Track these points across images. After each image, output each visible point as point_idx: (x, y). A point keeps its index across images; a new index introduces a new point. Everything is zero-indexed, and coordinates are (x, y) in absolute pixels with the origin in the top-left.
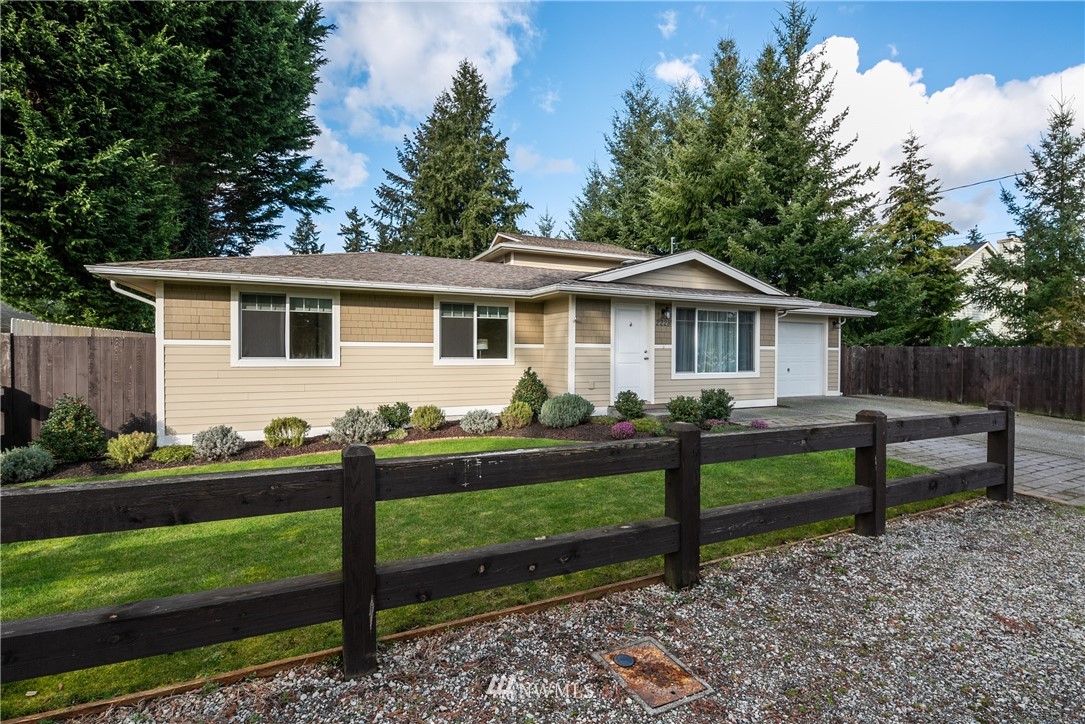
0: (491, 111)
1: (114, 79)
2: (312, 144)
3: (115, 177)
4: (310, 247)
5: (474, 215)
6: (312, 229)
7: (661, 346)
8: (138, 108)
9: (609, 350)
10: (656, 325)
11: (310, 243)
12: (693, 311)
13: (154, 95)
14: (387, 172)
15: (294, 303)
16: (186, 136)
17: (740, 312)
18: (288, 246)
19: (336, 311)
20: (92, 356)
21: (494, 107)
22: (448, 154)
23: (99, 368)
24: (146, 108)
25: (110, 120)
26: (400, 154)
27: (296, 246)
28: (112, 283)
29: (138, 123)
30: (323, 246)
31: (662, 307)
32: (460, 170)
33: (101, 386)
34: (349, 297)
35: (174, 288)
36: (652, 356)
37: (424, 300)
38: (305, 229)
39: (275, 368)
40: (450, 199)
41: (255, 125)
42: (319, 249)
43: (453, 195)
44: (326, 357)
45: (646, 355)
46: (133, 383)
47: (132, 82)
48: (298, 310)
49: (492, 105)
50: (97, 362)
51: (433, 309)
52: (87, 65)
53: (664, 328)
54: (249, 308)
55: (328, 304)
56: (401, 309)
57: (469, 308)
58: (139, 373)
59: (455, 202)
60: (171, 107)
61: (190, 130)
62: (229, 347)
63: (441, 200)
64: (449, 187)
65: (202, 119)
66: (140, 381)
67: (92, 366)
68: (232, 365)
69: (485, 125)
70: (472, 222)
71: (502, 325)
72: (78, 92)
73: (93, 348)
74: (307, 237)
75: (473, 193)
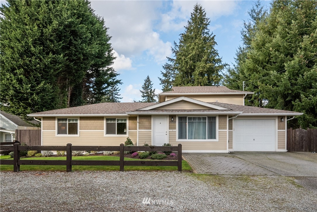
0: (208, 24)
1: (41, 67)
2: (113, 63)
3: (43, 90)
4: (149, 90)
5: (198, 73)
6: (150, 83)
7: (172, 130)
8: (47, 72)
9: (151, 131)
10: (170, 123)
11: (149, 89)
12: (186, 117)
13: (51, 68)
14: (168, 58)
15: (69, 120)
16: (62, 75)
17: (208, 117)
18: (141, 91)
19: (79, 122)
20: (30, 134)
21: (210, 22)
22: (188, 47)
23: (31, 137)
24: (49, 72)
25: (41, 77)
26: (173, 50)
27: (144, 91)
28: (34, 118)
29: (48, 76)
30: (154, 90)
31: (172, 117)
32: (192, 54)
33: (31, 140)
34: (82, 118)
35: (45, 118)
36: (168, 133)
37: (101, 118)
38: (147, 83)
39: (65, 137)
40: (187, 67)
41: (81, 67)
42: (153, 91)
43: (188, 66)
44: (76, 134)
45: (166, 133)
46: (37, 140)
47: (45, 67)
48: (70, 122)
49: (208, 21)
50: (31, 135)
51: (104, 120)
52: (35, 66)
53: (173, 124)
54: (60, 122)
55: (77, 120)
56: (95, 121)
57: (114, 119)
58: (38, 138)
59: (191, 68)
60: (55, 70)
61: (63, 73)
62: (55, 132)
63: (184, 68)
64: (187, 62)
65: (66, 69)
66: (38, 140)
67: (30, 136)
68: (56, 136)
69: (206, 31)
70: (197, 77)
71: (125, 125)
72: (34, 72)
73: (30, 132)
74: (148, 87)
75: (198, 63)
